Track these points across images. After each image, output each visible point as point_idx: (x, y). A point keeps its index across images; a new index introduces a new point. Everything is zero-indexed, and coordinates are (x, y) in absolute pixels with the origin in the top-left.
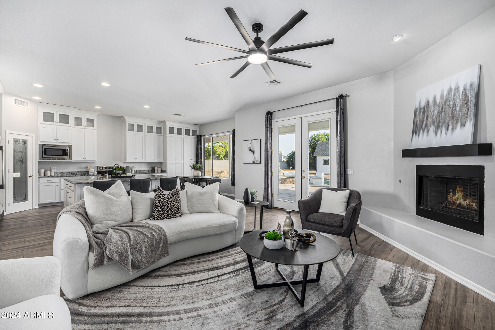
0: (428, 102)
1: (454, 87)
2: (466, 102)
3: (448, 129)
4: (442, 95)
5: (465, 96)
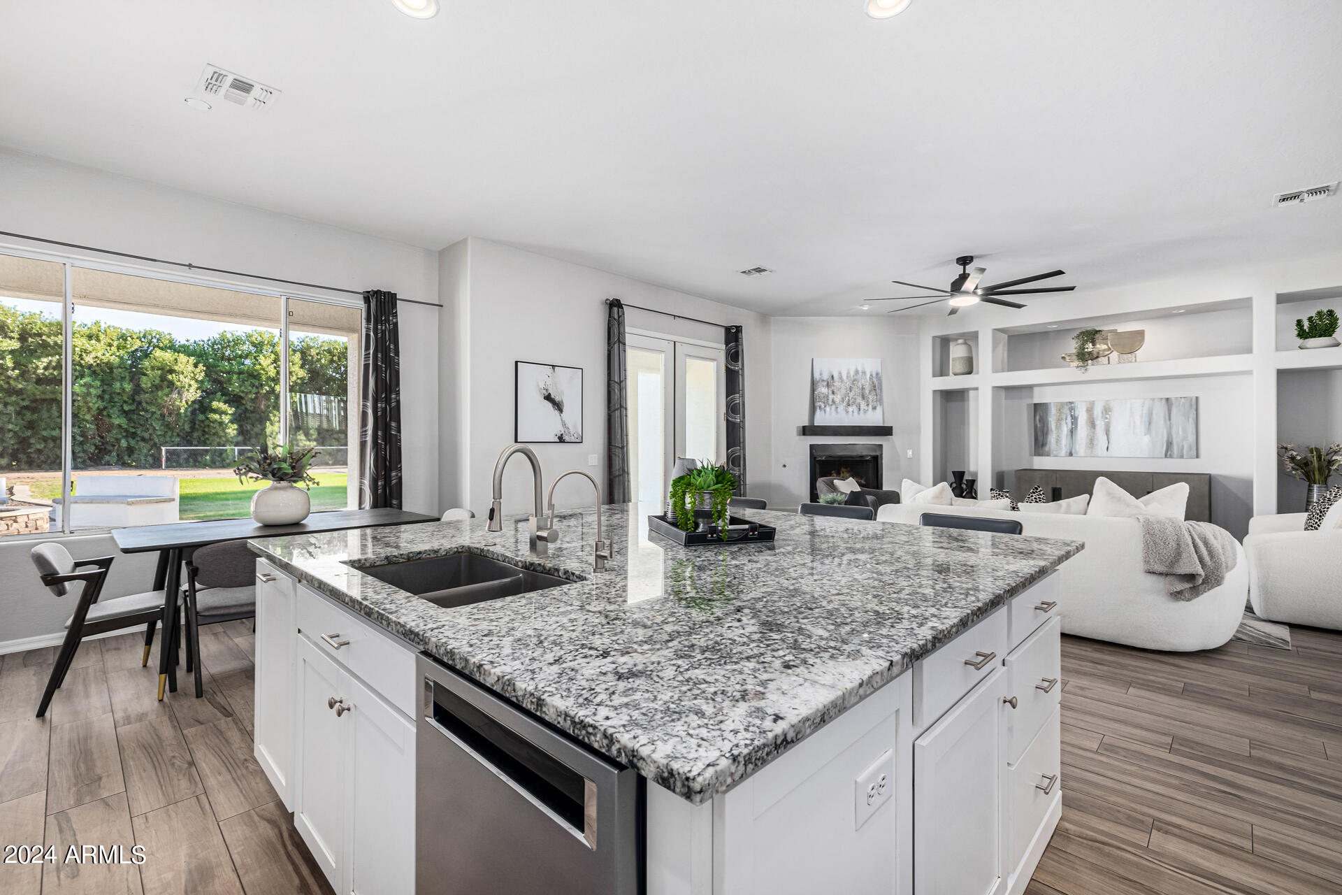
0: (832, 377)
1: (860, 369)
2: (874, 388)
3: (860, 410)
4: (848, 373)
5: (873, 383)
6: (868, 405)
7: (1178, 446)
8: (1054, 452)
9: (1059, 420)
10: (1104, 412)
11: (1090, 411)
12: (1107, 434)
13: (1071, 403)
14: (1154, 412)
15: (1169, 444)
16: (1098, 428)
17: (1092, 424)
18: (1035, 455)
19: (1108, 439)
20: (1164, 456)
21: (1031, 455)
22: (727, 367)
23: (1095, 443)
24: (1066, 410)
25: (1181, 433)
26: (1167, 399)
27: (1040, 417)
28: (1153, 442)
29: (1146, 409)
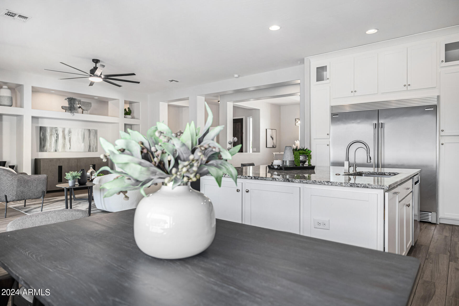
7: (92, 147)
8: (49, 150)
9: (51, 135)
10: (69, 133)
11: (63, 132)
12: (70, 142)
13: (56, 128)
14: (85, 134)
15: (90, 147)
16: (66, 139)
17: (64, 138)
18: (40, 152)
19: (70, 144)
20: (88, 151)
21: (37, 151)
23: (65, 146)
24: (54, 131)
25: (93, 142)
26: (89, 130)
27: (43, 133)
28: (85, 145)
29: (83, 133)
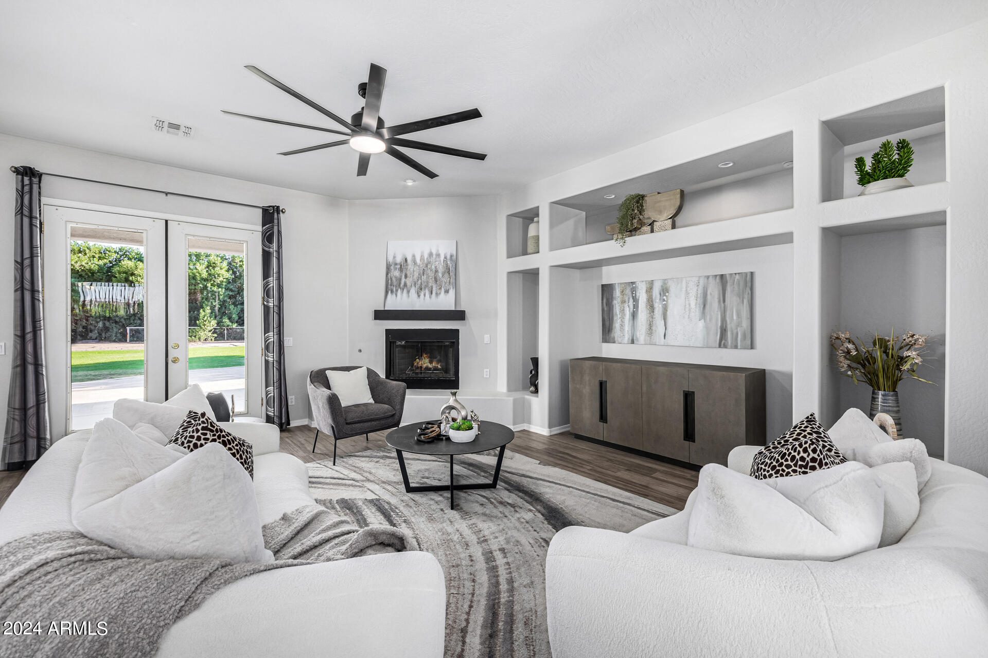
0: (406, 260)
1: (434, 252)
2: (448, 270)
3: (432, 293)
4: (422, 256)
5: (447, 265)
6: (440, 289)
7: (732, 331)
8: (619, 339)
9: (623, 302)
10: (662, 293)
11: (650, 290)
12: (665, 319)
13: (633, 283)
14: (709, 292)
15: (724, 331)
16: (656, 311)
17: (651, 308)
18: (603, 342)
19: (665, 325)
20: (718, 346)
22: (263, 250)
23: (654, 328)
24: (628, 291)
25: (735, 318)
26: (722, 276)
27: (607, 299)
28: (707, 328)
29: (700, 291)
